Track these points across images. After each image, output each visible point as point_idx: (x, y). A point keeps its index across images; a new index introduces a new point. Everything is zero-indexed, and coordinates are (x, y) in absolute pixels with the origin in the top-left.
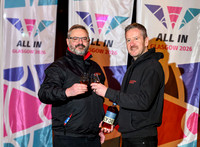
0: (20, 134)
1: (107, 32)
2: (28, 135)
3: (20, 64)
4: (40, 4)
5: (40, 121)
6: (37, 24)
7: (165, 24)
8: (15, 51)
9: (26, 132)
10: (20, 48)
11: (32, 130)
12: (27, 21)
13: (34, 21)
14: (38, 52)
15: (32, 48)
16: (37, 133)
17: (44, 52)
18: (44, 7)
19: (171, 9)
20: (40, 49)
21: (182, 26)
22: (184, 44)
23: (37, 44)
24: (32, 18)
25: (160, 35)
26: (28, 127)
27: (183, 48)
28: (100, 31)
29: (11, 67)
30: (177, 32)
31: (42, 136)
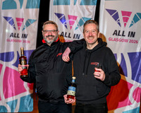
0: (10, 99)
1: (76, 28)
2: (16, 100)
3: (12, 50)
4: (27, 7)
5: (25, 91)
6: (25, 21)
7: (119, 24)
8: (8, 40)
9: (15, 98)
10: (12, 38)
11: (19, 97)
12: (18, 19)
13: (23, 20)
14: (24, 42)
15: (21, 39)
16: (23, 99)
17: (29, 42)
18: (30, 10)
19: (124, 13)
20: (26, 39)
21: (131, 25)
22: (132, 38)
23: (24, 36)
24: (21, 17)
25: (116, 31)
26: (16, 94)
27: (131, 41)
28: (71, 27)
29: (5, 51)
30: (127, 30)
31: (26, 101)
